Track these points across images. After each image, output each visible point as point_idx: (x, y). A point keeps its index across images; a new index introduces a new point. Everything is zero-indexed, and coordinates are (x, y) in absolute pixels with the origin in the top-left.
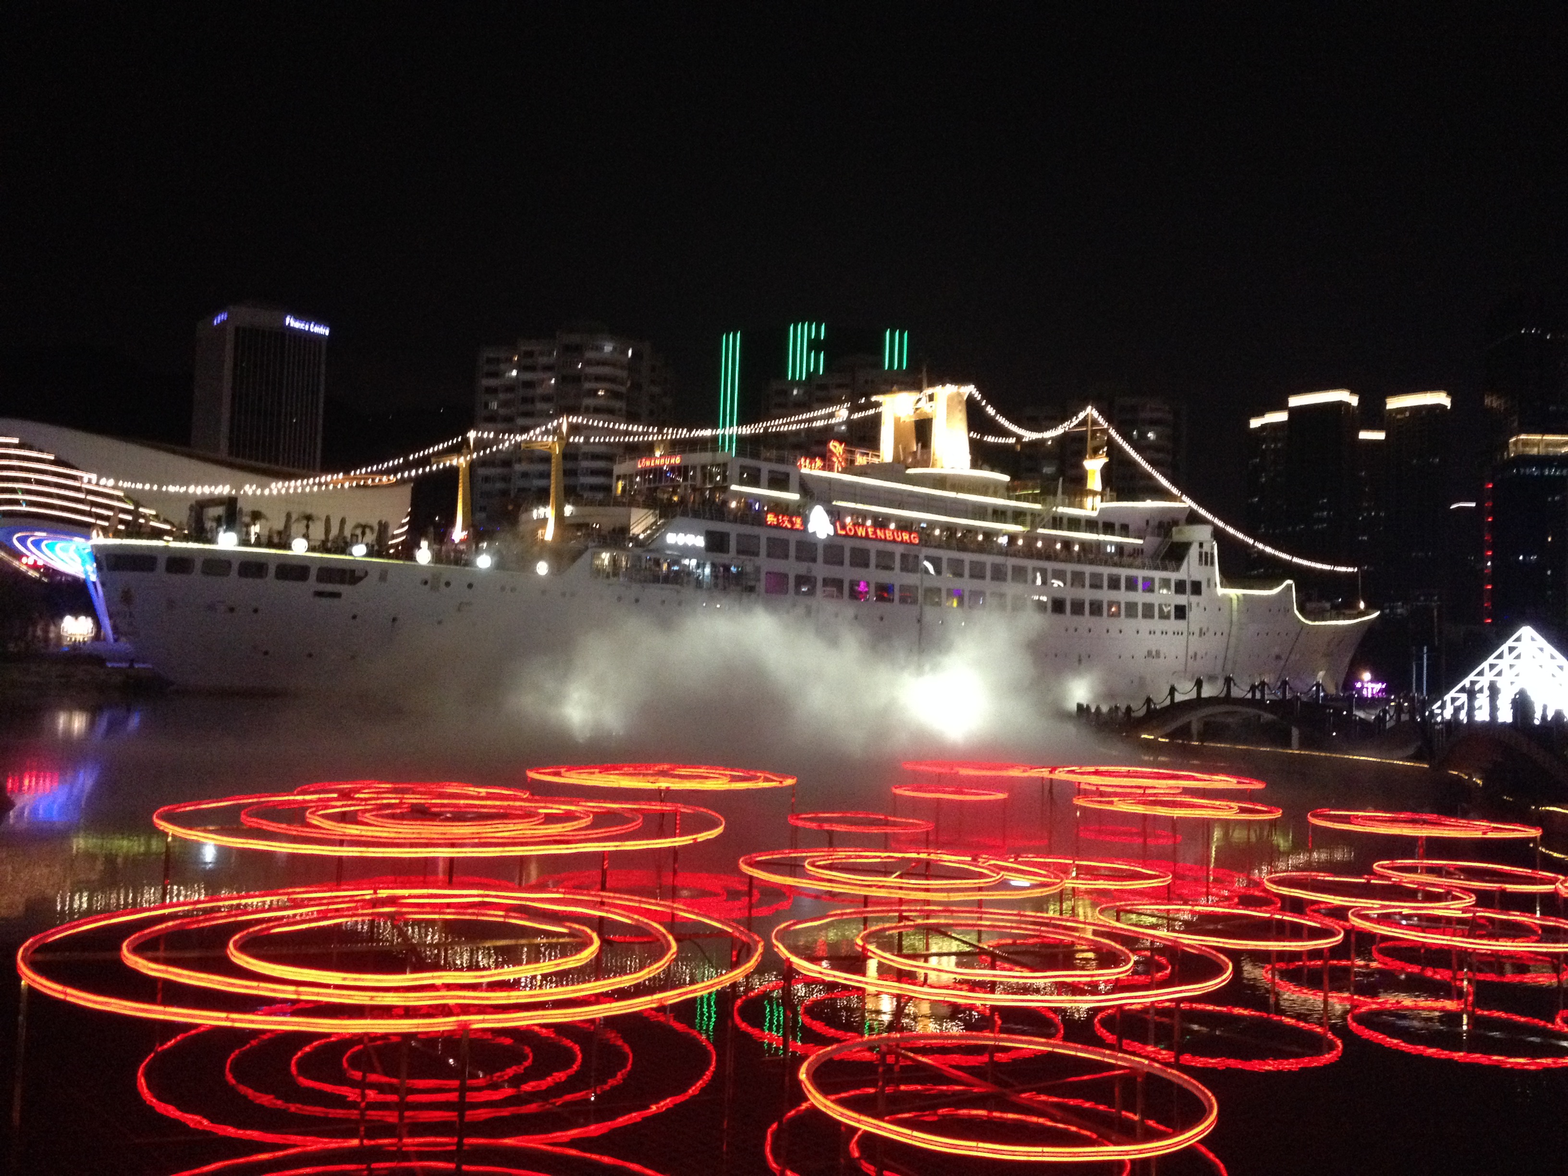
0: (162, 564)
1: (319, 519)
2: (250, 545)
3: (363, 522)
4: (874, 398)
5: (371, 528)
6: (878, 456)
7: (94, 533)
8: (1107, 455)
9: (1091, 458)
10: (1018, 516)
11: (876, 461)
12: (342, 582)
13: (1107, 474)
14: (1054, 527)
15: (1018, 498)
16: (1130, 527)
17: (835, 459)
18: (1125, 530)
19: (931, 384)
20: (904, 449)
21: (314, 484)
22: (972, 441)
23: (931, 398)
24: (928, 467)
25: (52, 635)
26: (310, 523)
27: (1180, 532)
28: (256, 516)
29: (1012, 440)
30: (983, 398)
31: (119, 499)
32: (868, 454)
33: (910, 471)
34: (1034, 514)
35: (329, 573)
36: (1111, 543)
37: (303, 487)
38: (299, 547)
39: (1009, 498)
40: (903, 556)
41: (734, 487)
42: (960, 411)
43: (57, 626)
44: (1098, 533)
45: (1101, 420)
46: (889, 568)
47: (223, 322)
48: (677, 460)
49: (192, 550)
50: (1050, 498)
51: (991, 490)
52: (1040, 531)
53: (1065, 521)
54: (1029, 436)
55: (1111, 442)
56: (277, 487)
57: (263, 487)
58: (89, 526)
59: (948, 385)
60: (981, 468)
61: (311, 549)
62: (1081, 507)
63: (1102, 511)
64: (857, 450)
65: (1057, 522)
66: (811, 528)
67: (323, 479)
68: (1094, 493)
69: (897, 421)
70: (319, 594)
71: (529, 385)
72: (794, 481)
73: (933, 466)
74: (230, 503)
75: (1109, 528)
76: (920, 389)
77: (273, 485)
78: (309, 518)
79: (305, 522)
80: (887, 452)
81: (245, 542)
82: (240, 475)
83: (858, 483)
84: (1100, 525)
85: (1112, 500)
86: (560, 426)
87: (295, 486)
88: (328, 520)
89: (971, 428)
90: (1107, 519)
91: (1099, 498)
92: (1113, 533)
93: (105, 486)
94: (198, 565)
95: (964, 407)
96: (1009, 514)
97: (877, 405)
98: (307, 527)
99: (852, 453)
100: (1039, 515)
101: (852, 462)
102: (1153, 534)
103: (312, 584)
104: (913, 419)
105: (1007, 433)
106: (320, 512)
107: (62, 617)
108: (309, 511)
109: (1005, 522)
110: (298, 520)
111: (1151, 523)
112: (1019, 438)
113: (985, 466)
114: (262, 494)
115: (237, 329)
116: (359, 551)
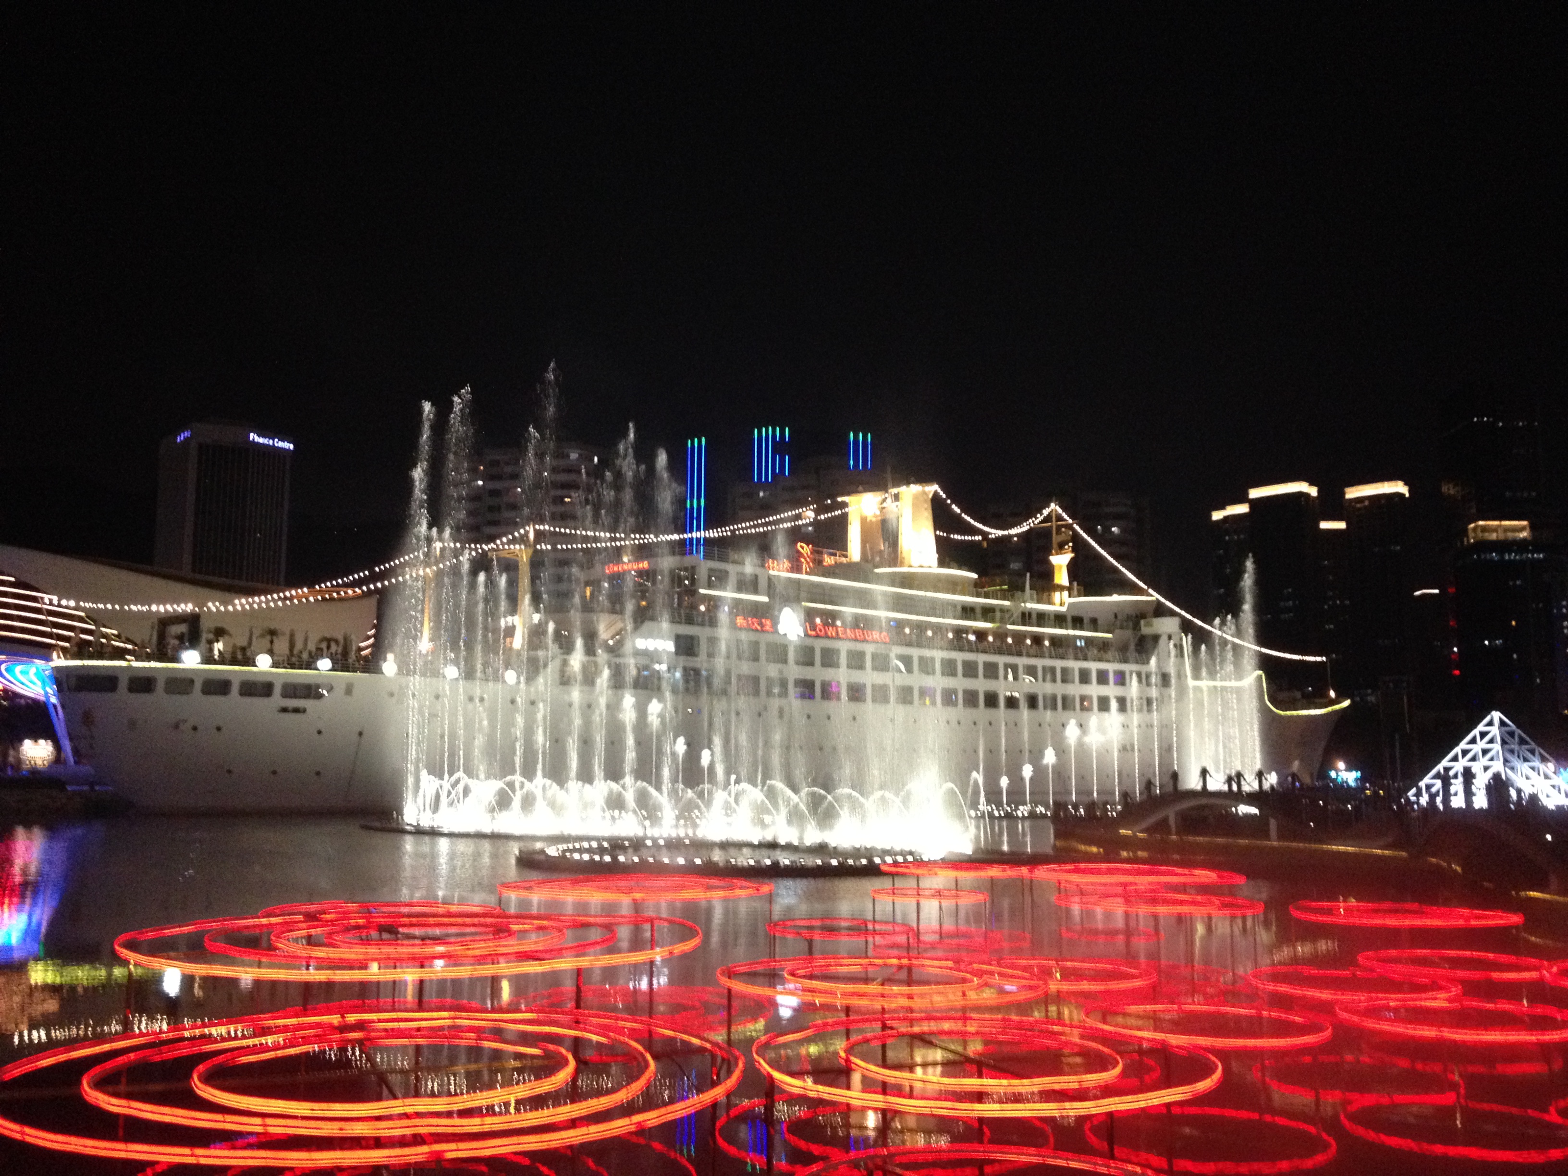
0: (123, 684)
1: (283, 634)
2: (215, 662)
3: (328, 635)
4: (840, 499)
5: (337, 642)
6: (846, 556)
7: (55, 655)
8: (1073, 551)
9: (1057, 554)
10: (987, 613)
11: (844, 560)
12: (307, 696)
13: (1072, 568)
14: (1024, 624)
15: (987, 596)
16: (1099, 622)
17: (803, 560)
18: (1094, 624)
19: (897, 484)
20: (871, 549)
21: (280, 598)
22: (938, 538)
23: (897, 497)
24: (895, 565)
25: (11, 759)
26: (274, 638)
27: (1149, 625)
28: (219, 633)
29: (978, 538)
30: (948, 497)
31: (80, 619)
32: (835, 555)
33: (877, 571)
34: (1003, 610)
35: (293, 690)
36: (1080, 638)
37: (267, 602)
38: (264, 662)
39: (978, 595)
40: (874, 656)
41: (702, 591)
42: (926, 509)
43: (17, 751)
44: (1067, 629)
45: (1066, 517)
46: (861, 667)
47: (186, 439)
48: (645, 565)
49: (155, 669)
50: (1020, 593)
51: (959, 588)
52: (1010, 627)
53: (1034, 616)
54: (995, 533)
55: (1076, 537)
56: (240, 603)
57: (225, 603)
58: (50, 647)
59: (912, 485)
60: (949, 567)
61: (275, 665)
62: (1050, 602)
63: (1070, 605)
64: (825, 550)
65: (1026, 618)
66: (781, 629)
67: (288, 594)
68: (1061, 588)
69: (864, 520)
70: (284, 710)
71: (494, 493)
72: (763, 583)
73: (902, 565)
74: (193, 620)
75: (1078, 622)
76: (885, 489)
77: (237, 602)
78: (273, 633)
79: (269, 638)
80: (854, 551)
81: (208, 659)
82: (202, 591)
83: (827, 583)
84: (1069, 619)
85: (1079, 595)
86: (527, 532)
87: (258, 601)
88: (292, 636)
89: (937, 525)
90: (1076, 613)
91: (1066, 593)
92: (1082, 629)
93: (67, 607)
94: (160, 685)
95: (928, 505)
96: (978, 611)
97: (844, 505)
98: (272, 642)
99: (820, 553)
100: (1008, 611)
101: (819, 562)
102: (1122, 628)
103: (277, 700)
104: (879, 518)
105: (974, 531)
106: (285, 627)
107: (21, 741)
108: (273, 625)
109: (975, 619)
110: (262, 636)
111: (1119, 617)
112: (985, 535)
113: (951, 563)
114: (227, 611)
115: (200, 446)
116: (324, 664)
